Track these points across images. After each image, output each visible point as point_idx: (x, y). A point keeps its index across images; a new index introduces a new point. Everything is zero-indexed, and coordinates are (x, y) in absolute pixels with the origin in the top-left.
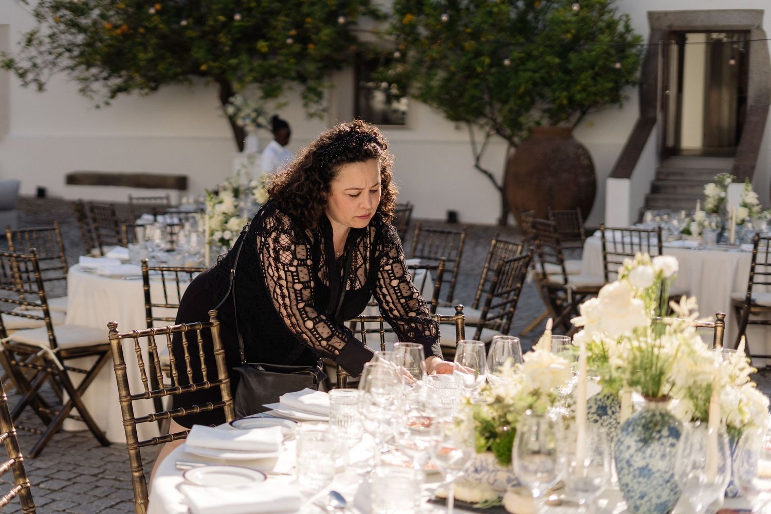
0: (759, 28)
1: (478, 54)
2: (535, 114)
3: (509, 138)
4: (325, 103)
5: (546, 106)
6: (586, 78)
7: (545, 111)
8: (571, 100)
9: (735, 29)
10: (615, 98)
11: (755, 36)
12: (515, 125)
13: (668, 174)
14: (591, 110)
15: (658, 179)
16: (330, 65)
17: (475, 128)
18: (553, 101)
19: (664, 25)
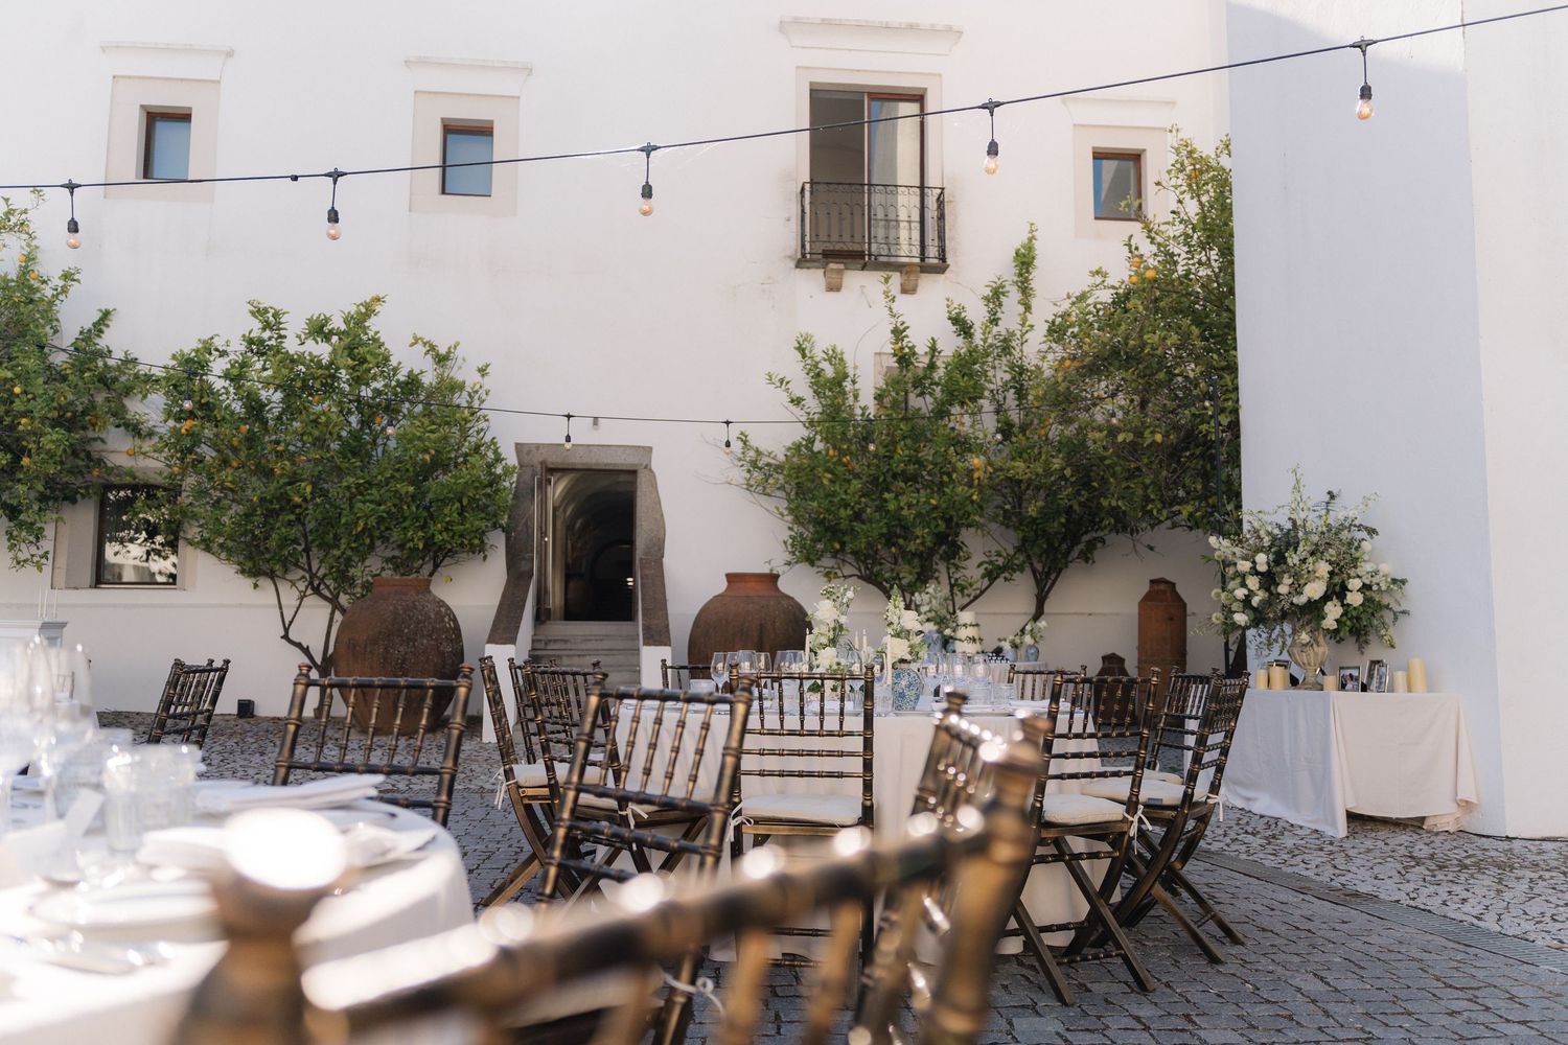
0: (647, 467)
1: (294, 479)
2: (374, 563)
3: (333, 601)
4: (46, 545)
5: (389, 554)
6: (451, 512)
7: (388, 560)
8: (429, 543)
9: (620, 468)
10: (478, 548)
11: (642, 478)
12: (344, 579)
13: (548, 642)
14: (447, 561)
15: (533, 649)
16: (58, 494)
17: (284, 587)
18: (401, 547)
19: (536, 459)
